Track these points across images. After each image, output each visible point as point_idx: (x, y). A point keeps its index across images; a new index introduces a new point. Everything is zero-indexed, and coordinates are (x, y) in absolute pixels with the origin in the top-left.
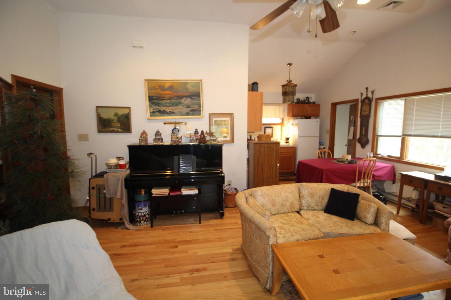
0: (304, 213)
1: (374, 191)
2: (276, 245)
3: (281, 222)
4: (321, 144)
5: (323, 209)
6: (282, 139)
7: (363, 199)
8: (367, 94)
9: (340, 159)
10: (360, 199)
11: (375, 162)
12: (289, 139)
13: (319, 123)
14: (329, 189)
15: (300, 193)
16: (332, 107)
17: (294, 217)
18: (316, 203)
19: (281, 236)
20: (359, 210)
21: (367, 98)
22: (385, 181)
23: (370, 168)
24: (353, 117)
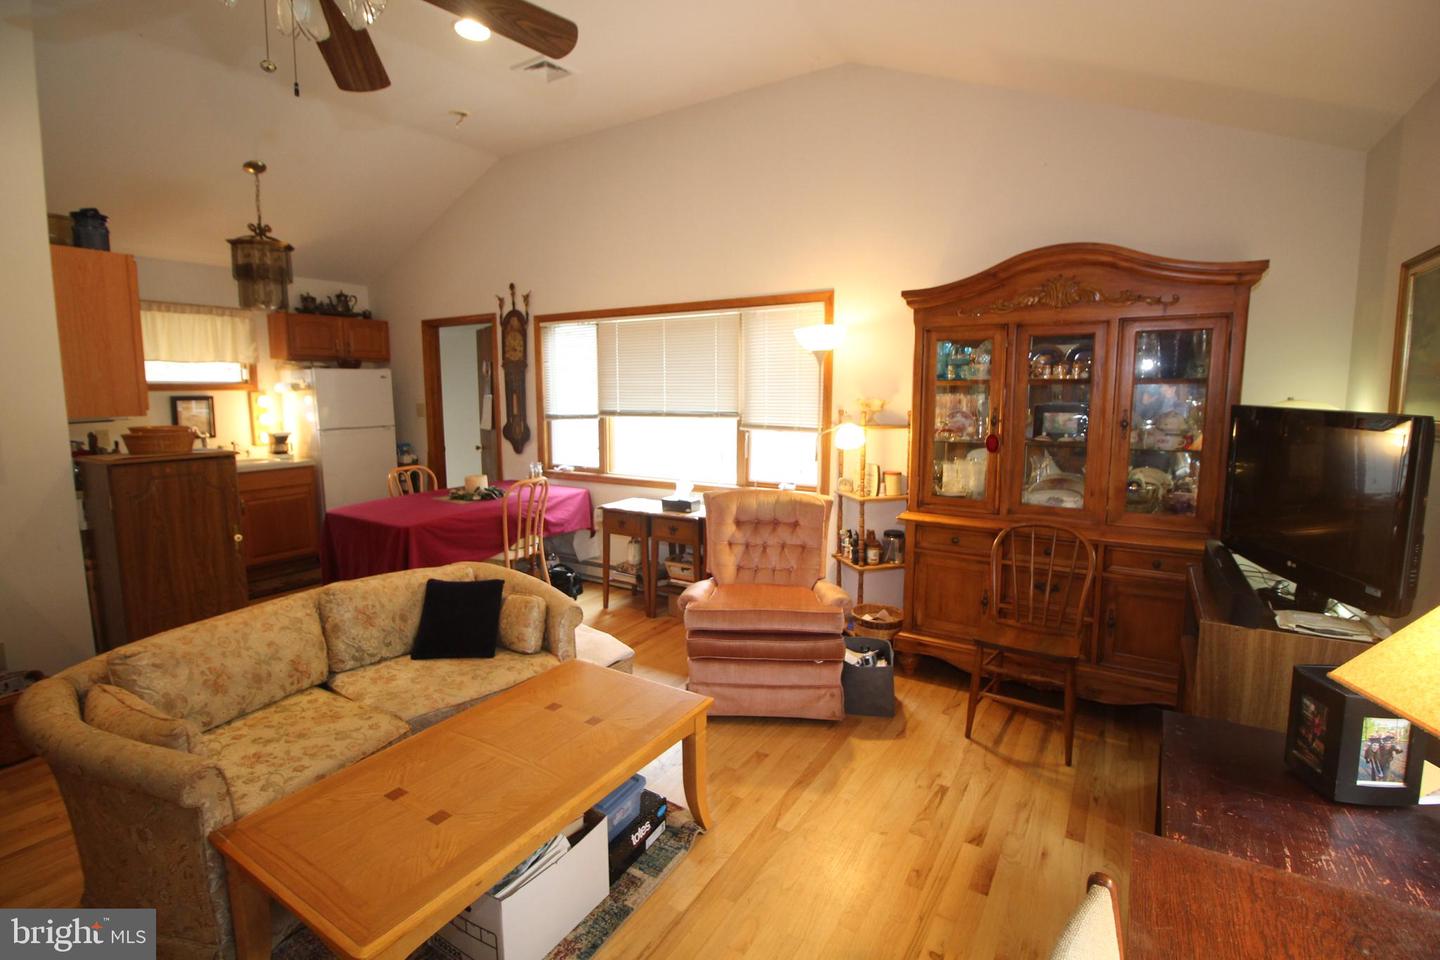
0: (346, 680)
1: (553, 563)
2: (233, 829)
3: (254, 741)
4: (405, 449)
5: (409, 648)
6: (258, 442)
7: (514, 590)
8: (514, 304)
9: (458, 489)
10: (504, 594)
11: (545, 486)
12: (289, 441)
13: (389, 382)
14: (421, 585)
15: (323, 619)
16: (423, 332)
17: (309, 705)
18: (385, 638)
19: (254, 788)
20: (503, 623)
21: (514, 313)
22: (573, 532)
23: (535, 504)
24: (487, 365)
